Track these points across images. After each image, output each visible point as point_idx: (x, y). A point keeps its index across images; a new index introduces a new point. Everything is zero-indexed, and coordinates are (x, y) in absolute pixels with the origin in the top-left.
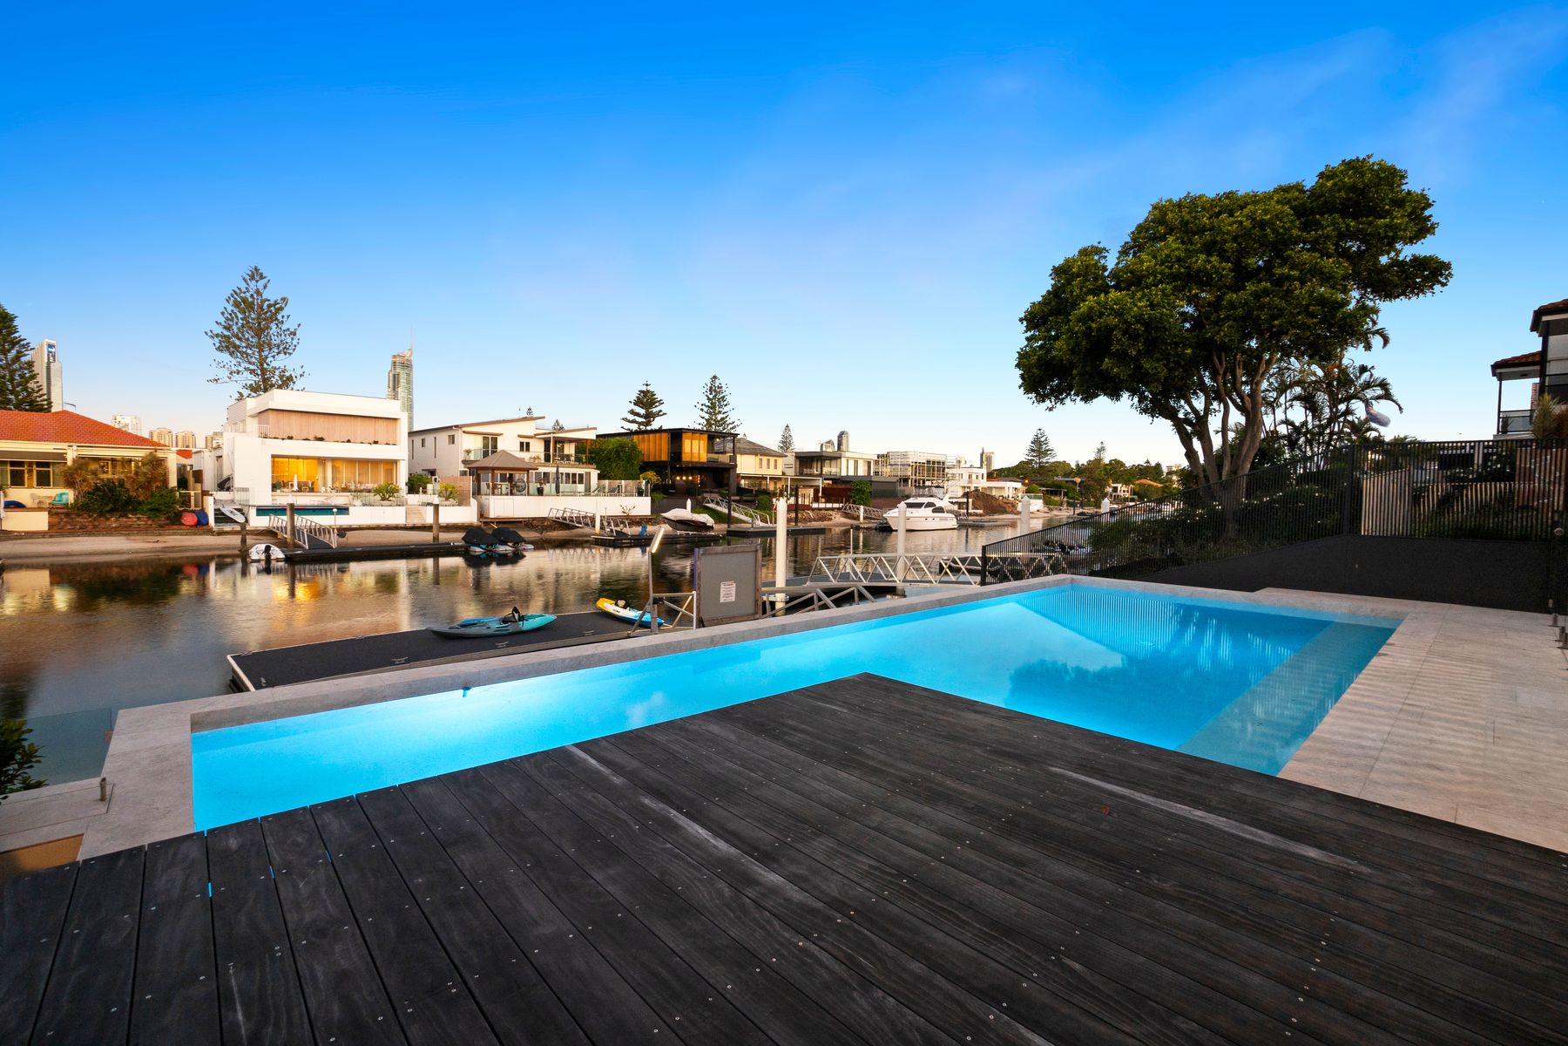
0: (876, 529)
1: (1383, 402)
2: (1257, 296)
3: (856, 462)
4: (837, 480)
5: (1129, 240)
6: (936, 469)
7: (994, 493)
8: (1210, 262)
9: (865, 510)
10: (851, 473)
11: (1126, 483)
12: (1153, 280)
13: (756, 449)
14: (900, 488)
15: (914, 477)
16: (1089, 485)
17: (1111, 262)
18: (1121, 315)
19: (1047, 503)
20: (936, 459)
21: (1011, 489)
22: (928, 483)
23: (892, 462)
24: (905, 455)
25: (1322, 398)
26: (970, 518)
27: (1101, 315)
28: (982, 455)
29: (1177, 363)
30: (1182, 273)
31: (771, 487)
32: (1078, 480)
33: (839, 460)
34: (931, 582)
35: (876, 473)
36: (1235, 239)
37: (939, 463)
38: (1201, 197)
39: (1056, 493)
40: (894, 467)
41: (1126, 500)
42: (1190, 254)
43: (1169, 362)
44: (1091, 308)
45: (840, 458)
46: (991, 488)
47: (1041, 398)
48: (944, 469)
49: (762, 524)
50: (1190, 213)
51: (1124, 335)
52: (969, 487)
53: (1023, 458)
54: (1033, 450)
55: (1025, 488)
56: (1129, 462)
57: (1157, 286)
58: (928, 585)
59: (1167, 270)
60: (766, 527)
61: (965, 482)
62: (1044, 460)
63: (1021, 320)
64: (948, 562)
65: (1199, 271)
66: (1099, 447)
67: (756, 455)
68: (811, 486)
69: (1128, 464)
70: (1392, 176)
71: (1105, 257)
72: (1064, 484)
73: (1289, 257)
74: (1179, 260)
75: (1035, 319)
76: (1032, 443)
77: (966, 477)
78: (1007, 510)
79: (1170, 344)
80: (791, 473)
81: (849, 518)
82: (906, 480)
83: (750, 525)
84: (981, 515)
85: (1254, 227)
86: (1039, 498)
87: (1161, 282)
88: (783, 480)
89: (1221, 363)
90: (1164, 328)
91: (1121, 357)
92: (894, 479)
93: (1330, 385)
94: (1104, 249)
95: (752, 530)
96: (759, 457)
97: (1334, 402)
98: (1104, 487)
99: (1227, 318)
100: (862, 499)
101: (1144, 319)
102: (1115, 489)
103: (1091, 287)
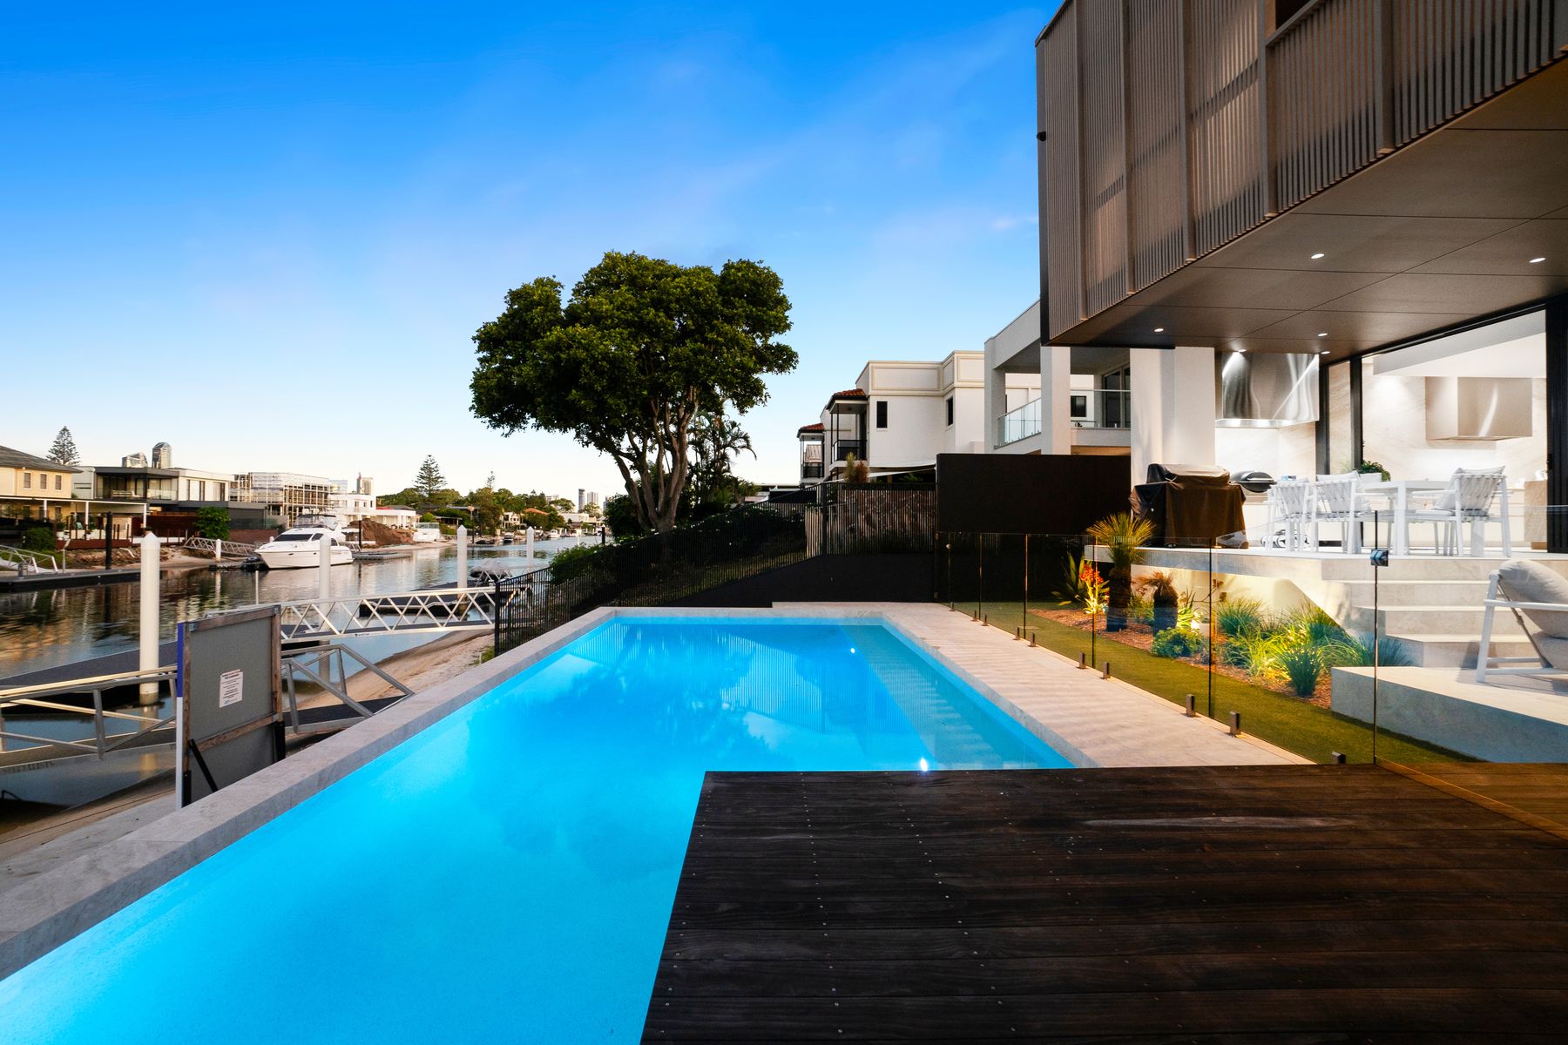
0: (242, 568)
1: (745, 449)
2: (696, 352)
3: (202, 484)
4: (168, 507)
5: (582, 280)
6: (316, 495)
7: (385, 522)
8: (659, 317)
9: (222, 546)
10: (195, 497)
11: (517, 511)
12: (611, 323)
13: (15, 459)
14: (270, 516)
15: (288, 504)
16: (485, 514)
17: (566, 299)
18: (587, 350)
19: (444, 532)
20: (317, 483)
21: (404, 518)
22: (305, 511)
23: (256, 484)
24: (275, 477)
25: (709, 445)
26: (363, 550)
27: (569, 347)
28: (359, 481)
29: (635, 402)
30: (636, 321)
31: (52, 516)
32: (472, 508)
33: (174, 481)
34: (384, 629)
35: (233, 498)
36: (678, 301)
37: (320, 487)
38: (643, 258)
39: (451, 522)
40: (260, 491)
41: (516, 527)
42: (642, 306)
43: (628, 401)
44: (559, 339)
45: (177, 477)
46: (381, 517)
47: (497, 423)
48: (326, 494)
49: (39, 570)
50: (637, 269)
51: (591, 369)
52: (354, 516)
53: (411, 485)
54: (422, 477)
55: (419, 517)
56: (516, 491)
57: (615, 329)
58: (381, 633)
59: (623, 316)
60: (50, 575)
61: (350, 510)
62: (435, 488)
63: (474, 339)
64: (377, 605)
65: (650, 322)
66: (490, 476)
67: (18, 467)
68: (127, 515)
69: (515, 494)
70: (775, 282)
71: (560, 292)
72: (458, 513)
73: (716, 325)
74: (632, 309)
75: (489, 339)
76: (422, 469)
77: (351, 504)
78: (402, 540)
79: (630, 385)
80: (88, 495)
81: (196, 556)
82: (276, 508)
83: (16, 574)
84: (373, 547)
85: (691, 295)
86: (436, 527)
87: (617, 326)
88: (73, 507)
89: (656, 408)
90: (625, 368)
91: (588, 390)
92: (262, 506)
93: (714, 433)
94: (559, 284)
95: (21, 579)
96: (24, 471)
97: (719, 447)
98: (498, 515)
99: (675, 368)
100: (216, 531)
101: (609, 357)
102: (506, 518)
103: (552, 318)
